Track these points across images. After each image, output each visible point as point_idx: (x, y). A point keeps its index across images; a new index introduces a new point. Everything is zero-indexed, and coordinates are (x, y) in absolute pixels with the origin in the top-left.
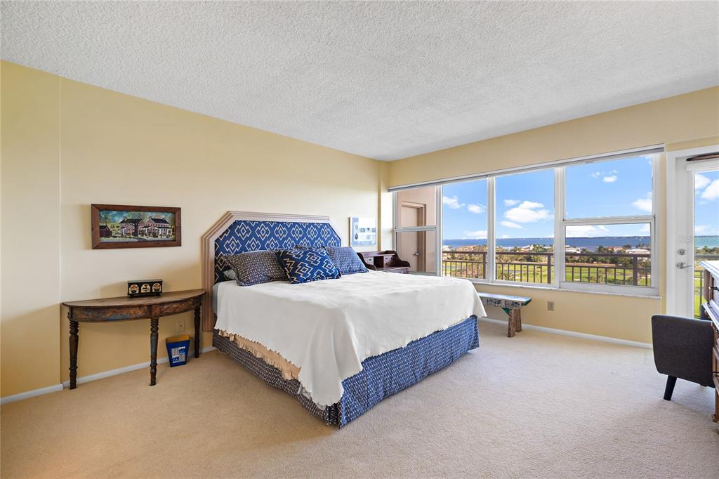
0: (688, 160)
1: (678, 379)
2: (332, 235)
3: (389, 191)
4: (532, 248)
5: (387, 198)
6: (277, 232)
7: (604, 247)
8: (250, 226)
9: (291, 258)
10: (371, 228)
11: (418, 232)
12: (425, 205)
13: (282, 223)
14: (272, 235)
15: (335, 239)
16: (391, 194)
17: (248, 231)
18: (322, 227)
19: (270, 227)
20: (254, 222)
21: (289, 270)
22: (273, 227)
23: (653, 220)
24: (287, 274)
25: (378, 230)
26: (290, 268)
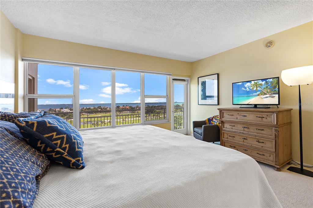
0: (173, 80)
3: (22, 60)
12: (34, 78)
16: (23, 63)
23: (167, 97)
24: (67, 157)
25: (16, 96)
26: (64, 146)
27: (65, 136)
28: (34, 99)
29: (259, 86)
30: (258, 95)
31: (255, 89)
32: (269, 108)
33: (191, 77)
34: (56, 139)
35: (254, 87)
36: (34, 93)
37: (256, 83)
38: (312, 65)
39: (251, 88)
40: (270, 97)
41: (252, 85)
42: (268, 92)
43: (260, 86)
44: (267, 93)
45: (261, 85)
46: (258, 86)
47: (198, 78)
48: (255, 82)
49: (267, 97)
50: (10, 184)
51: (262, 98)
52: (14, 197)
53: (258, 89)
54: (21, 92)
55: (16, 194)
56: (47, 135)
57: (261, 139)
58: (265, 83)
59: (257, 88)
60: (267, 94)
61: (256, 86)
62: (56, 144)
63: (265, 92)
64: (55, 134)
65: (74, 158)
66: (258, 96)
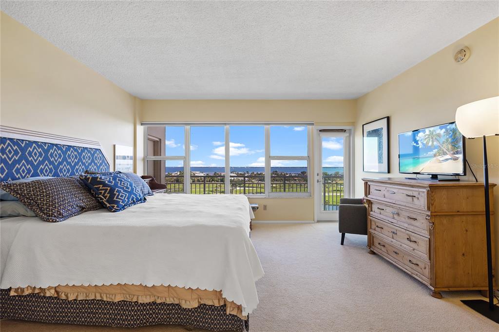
0: (320, 131)
1: (346, 234)
2: (103, 161)
3: (142, 124)
4: (179, 173)
5: (140, 129)
6: (52, 155)
7: (217, 173)
8: (19, 146)
9: (104, 185)
10: (129, 155)
11: (154, 161)
12: (160, 139)
13: (56, 145)
14: (46, 158)
15: (106, 165)
16: (142, 127)
17: (16, 153)
18: (95, 153)
19: (43, 149)
20: (23, 140)
21: (105, 198)
22: (47, 148)
23: (308, 158)
24: (105, 202)
25: (134, 158)
26: (106, 195)
27: (109, 188)
28: (160, 161)
29: (436, 139)
30: (435, 156)
31: (430, 144)
32: (458, 180)
33: (354, 124)
34: (102, 190)
35: (429, 140)
36: (160, 155)
37: (432, 134)
38: (497, 96)
39: (425, 142)
40: (451, 159)
41: (427, 137)
42: (448, 149)
43: (438, 138)
44: (447, 152)
45: (439, 135)
46: (434, 138)
47: (363, 125)
48: (430, 131)
49: (447, 160)
50: (58, 203)
51: (440, 162)
52: (58, 209)
53: (435, 143)
54: (140, 154)
55: (59, 208)
56: (96, 186)
57: (414, 236)
58: (444, 132)
59: (433, 142)
60: (447, 154)
61: (432, 138)
62: (101, 193)
63: (445, 150)
64: (101, 186)
65: (110, 204)
66: (435, 158)
